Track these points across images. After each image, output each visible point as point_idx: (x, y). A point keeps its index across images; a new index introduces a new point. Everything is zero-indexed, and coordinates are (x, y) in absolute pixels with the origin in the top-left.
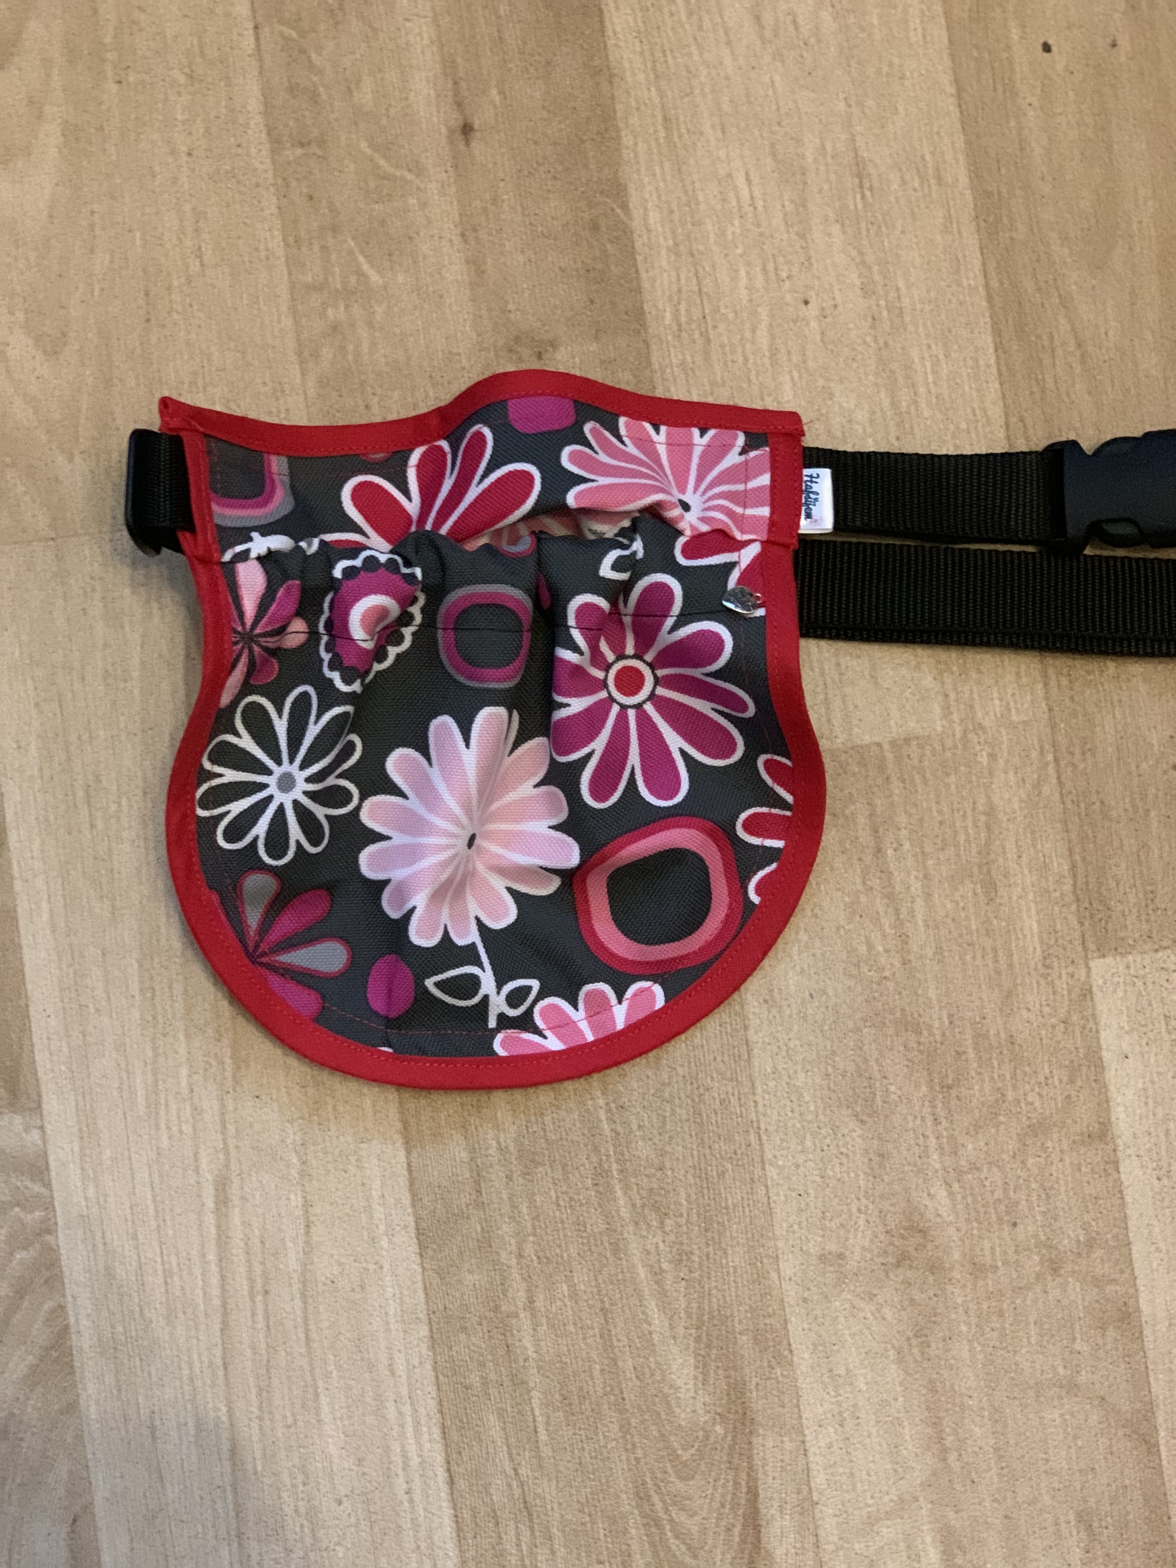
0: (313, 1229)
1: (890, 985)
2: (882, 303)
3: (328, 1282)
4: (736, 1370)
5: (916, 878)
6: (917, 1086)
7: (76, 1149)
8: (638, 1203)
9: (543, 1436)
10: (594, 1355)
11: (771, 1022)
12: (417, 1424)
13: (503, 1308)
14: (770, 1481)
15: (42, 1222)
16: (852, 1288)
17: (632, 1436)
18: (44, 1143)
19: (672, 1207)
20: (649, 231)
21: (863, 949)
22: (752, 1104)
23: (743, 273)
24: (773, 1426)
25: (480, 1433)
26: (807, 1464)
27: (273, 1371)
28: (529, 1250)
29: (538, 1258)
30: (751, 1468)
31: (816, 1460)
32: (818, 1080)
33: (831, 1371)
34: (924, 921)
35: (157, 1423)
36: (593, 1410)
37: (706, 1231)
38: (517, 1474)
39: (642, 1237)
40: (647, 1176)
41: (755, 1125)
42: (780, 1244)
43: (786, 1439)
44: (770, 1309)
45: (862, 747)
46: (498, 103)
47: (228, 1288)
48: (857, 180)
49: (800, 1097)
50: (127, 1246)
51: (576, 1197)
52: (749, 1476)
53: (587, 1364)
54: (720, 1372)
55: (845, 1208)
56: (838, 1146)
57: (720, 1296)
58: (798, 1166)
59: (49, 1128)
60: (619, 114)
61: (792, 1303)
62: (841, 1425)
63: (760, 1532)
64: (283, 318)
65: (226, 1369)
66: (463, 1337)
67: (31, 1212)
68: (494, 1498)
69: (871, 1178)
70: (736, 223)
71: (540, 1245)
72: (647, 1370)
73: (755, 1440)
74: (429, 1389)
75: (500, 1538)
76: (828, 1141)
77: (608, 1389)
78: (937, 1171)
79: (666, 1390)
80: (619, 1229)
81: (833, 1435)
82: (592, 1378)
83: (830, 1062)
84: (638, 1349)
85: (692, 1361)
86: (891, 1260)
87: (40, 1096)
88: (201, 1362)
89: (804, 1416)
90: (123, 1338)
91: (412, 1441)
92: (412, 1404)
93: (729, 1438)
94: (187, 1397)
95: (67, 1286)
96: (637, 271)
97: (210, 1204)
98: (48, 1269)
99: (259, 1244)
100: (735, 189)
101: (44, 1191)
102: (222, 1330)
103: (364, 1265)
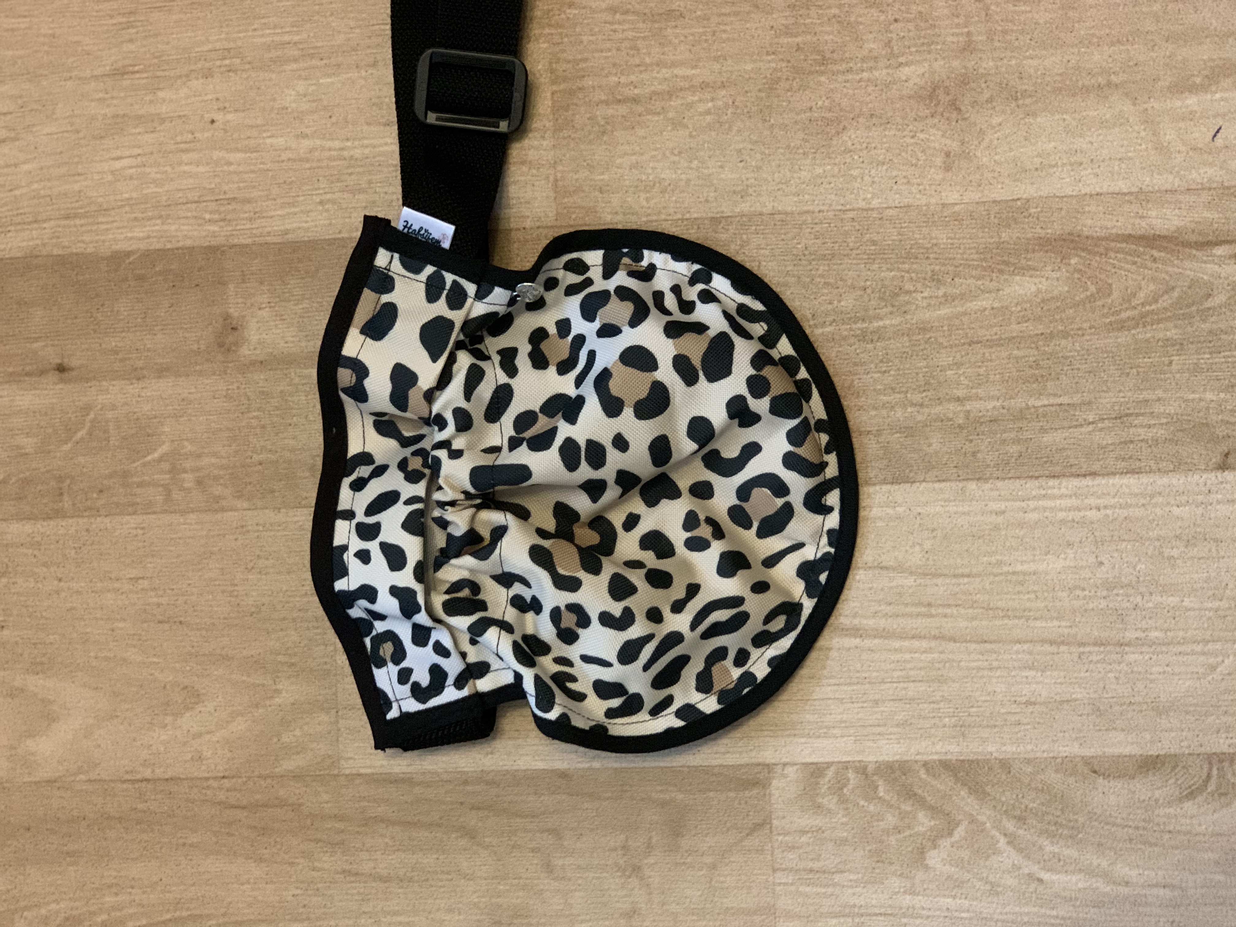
3: (927, 556)
4: (1028, 243)
5: (658, 73)
6: (820, 84)
8: (890, 309)
9: (1065, 400)
10: (1004, 354)
13: (961, 421)
14: (1119, 224)
15: (857, 772)
19: (895, 283)
20: (149, 237)
24: (1076, 218)
26: (1108, 194)
28: (917, 397)
30: (1106, 239)
31: (1105, 186)
34: (693, 68)
36: (1048, 359)
38: (1093, 423)
39: (916, 309)
43: (1087, 209)
44: (984, 213)
46: (43, 344)
48: (125, 77)
49: (819, 176)
52: (1113, 241)
56: (861, 150)
57: (968, 252)
60: (60, 253)
63: (1159, 236)
64: (188, 521)
66: (979, 455)
68: (1110, 442)
75: (1142, 441)
78: (888, 74)
79: (1039, 300)
84: (1003, 320)
85: (1018, 278)
89: (1071, 193)
90: (953, 720)
92: (1029, 500)
96: (177, 249)
100: (124, 168)
102: (955, 641)
103: (916, 526)
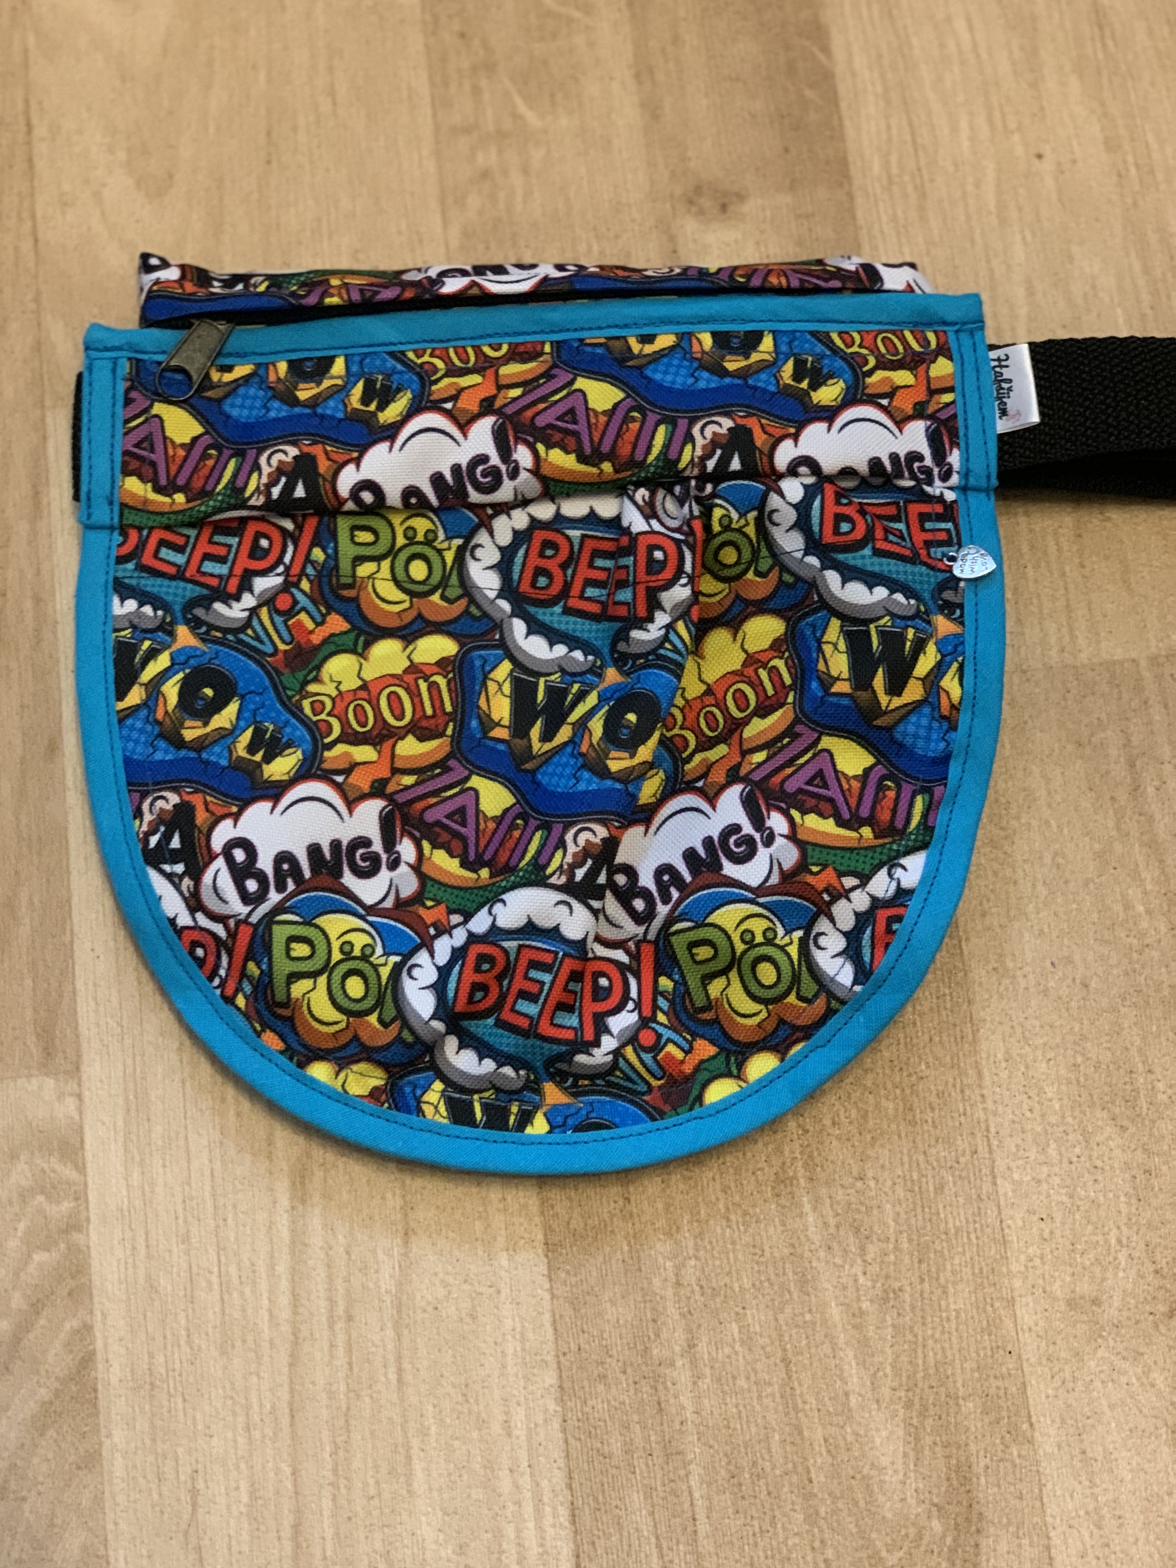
0: (413, 1238)
1: (1156, 954)
2: (1130, 159)
7: (120, 1123)
11: (1001, 997)
12: (538, 1501)
16: (1112, 1343)
17: (821, 1531)
18: (81, 1113)
21: (1118, 908)
22: (979, 1099)
23: (964, 124)
25: (620, 1518)
27: (353, 1422)
29: (702, 1287)
32: (1063, 1072)
33: (1084, 1452)
35: (201, 1485)
37: (920, 1262)
40: (842, 1186)
41: (983, 1126)
42: (1017, 1283)
45: (1114, 663)
47: (301, 1310)
50: (175, 1250)
51: (751, 1211)
53: (763, 1432)
54: (938, 1449)
55: (1100, 1238)
58: (1039, 1181)
59: (86, 1094)
61: (1033, 1360)
62: (1100, 1528)
65: (293, 1417)
67: (58, 1203)
69: (1134, 1201)
70: (956, 69)
71: (703, 1271)
72: (842, 1444)
73: (983, 1543)
74: (556, 1456)
76: (1077, 1150)
77: (790, 1465)
80: (807, 1254)
81: (1087, 1538)
82: (769, 1450)
83: (1078, 1048)
86: (1162, 1308)
87: (79, 1056)
88: (261, 1406)
91: (531, 1525)
93: (949, 1540)
94: (240, 1453)
95: (96, 1300)
97: (284, 1201)
98: (73, 1278)
99: (344, 1255)
101: (74, 1175)
